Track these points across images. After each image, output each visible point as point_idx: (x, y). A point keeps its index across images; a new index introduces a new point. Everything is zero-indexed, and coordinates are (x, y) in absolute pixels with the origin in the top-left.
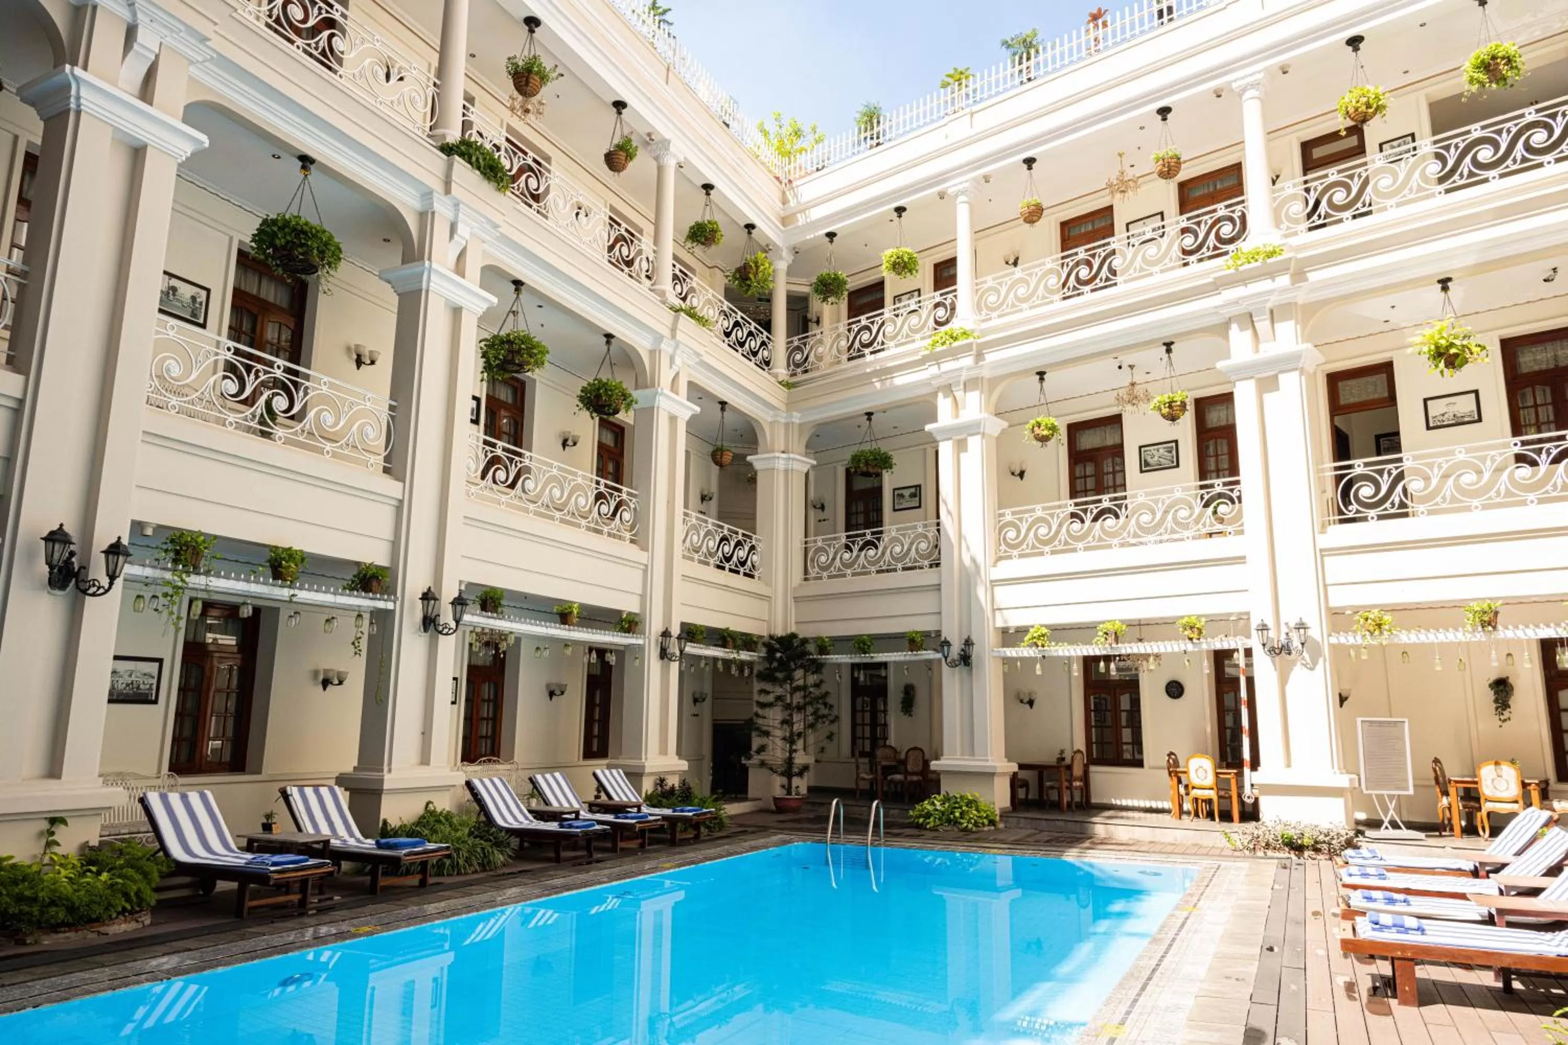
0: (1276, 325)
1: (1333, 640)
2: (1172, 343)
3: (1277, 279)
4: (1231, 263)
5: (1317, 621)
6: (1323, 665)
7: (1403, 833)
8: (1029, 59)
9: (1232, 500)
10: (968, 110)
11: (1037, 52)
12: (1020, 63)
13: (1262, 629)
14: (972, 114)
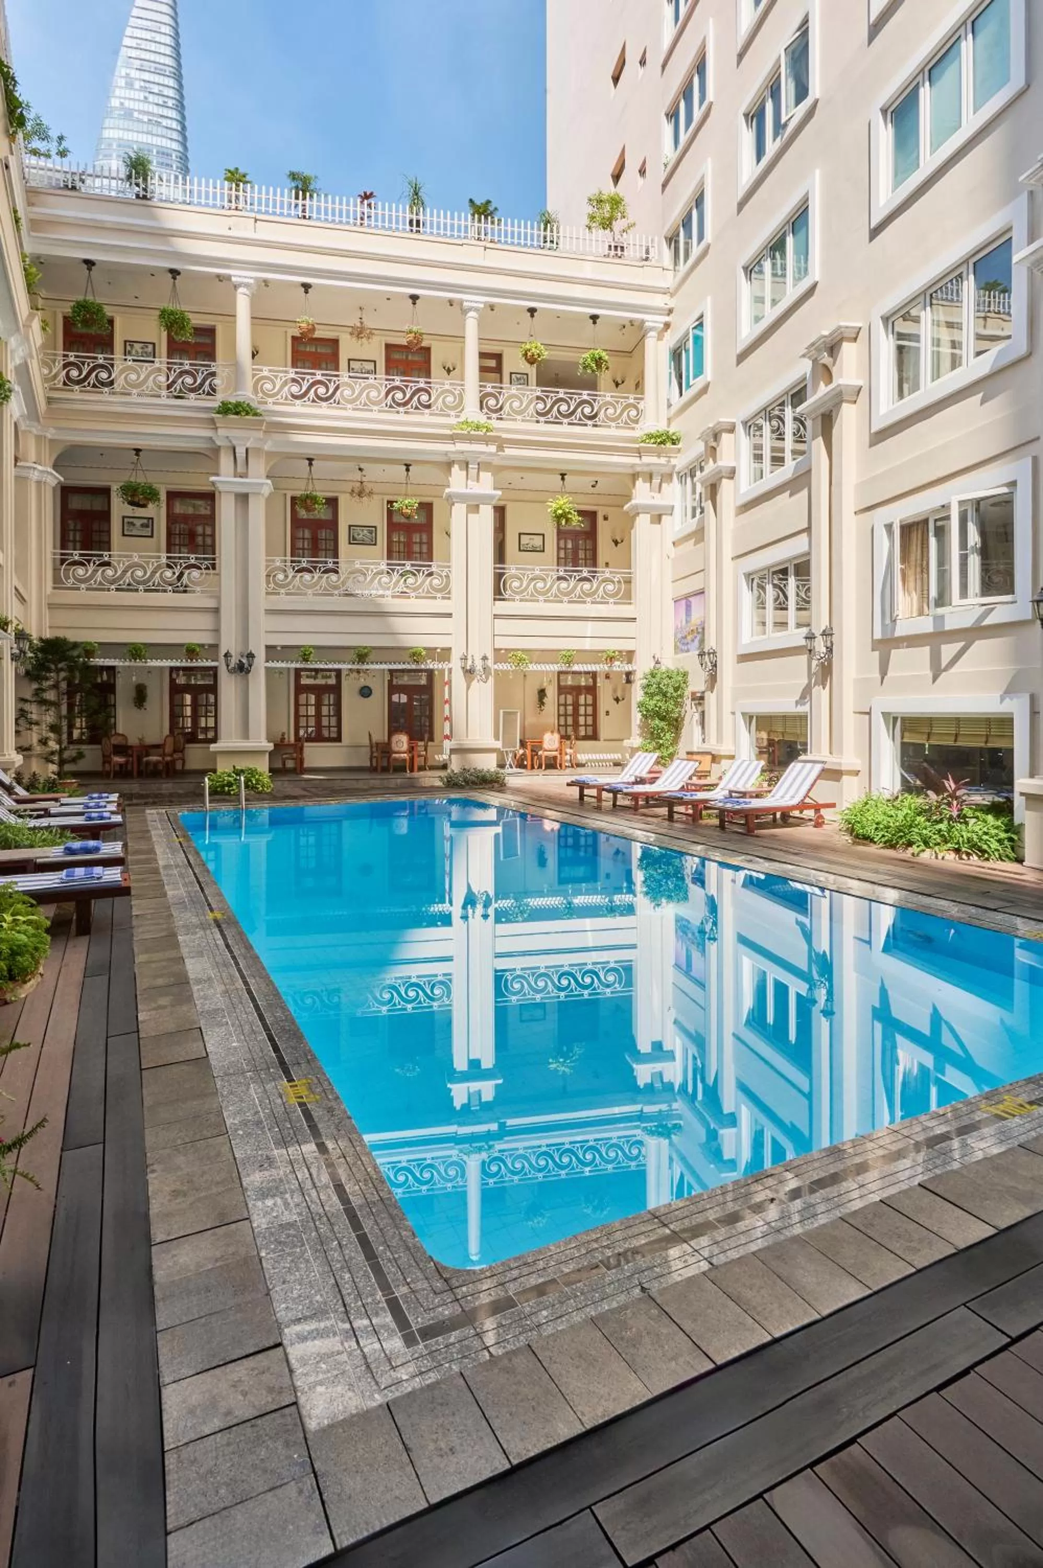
0: (481, 474)
1: (496, 667)
2: (410, 465)
3: (490, 446)
4: (464, 427)
5: (490, 655)
6: (491, 680)
7: (515, 770)
8: (304, 199)
9: (441, 576)
10: (253, 215)
11: (311, 196)
12: (297, 198)
13: (465, 658)
14: (256, 220)
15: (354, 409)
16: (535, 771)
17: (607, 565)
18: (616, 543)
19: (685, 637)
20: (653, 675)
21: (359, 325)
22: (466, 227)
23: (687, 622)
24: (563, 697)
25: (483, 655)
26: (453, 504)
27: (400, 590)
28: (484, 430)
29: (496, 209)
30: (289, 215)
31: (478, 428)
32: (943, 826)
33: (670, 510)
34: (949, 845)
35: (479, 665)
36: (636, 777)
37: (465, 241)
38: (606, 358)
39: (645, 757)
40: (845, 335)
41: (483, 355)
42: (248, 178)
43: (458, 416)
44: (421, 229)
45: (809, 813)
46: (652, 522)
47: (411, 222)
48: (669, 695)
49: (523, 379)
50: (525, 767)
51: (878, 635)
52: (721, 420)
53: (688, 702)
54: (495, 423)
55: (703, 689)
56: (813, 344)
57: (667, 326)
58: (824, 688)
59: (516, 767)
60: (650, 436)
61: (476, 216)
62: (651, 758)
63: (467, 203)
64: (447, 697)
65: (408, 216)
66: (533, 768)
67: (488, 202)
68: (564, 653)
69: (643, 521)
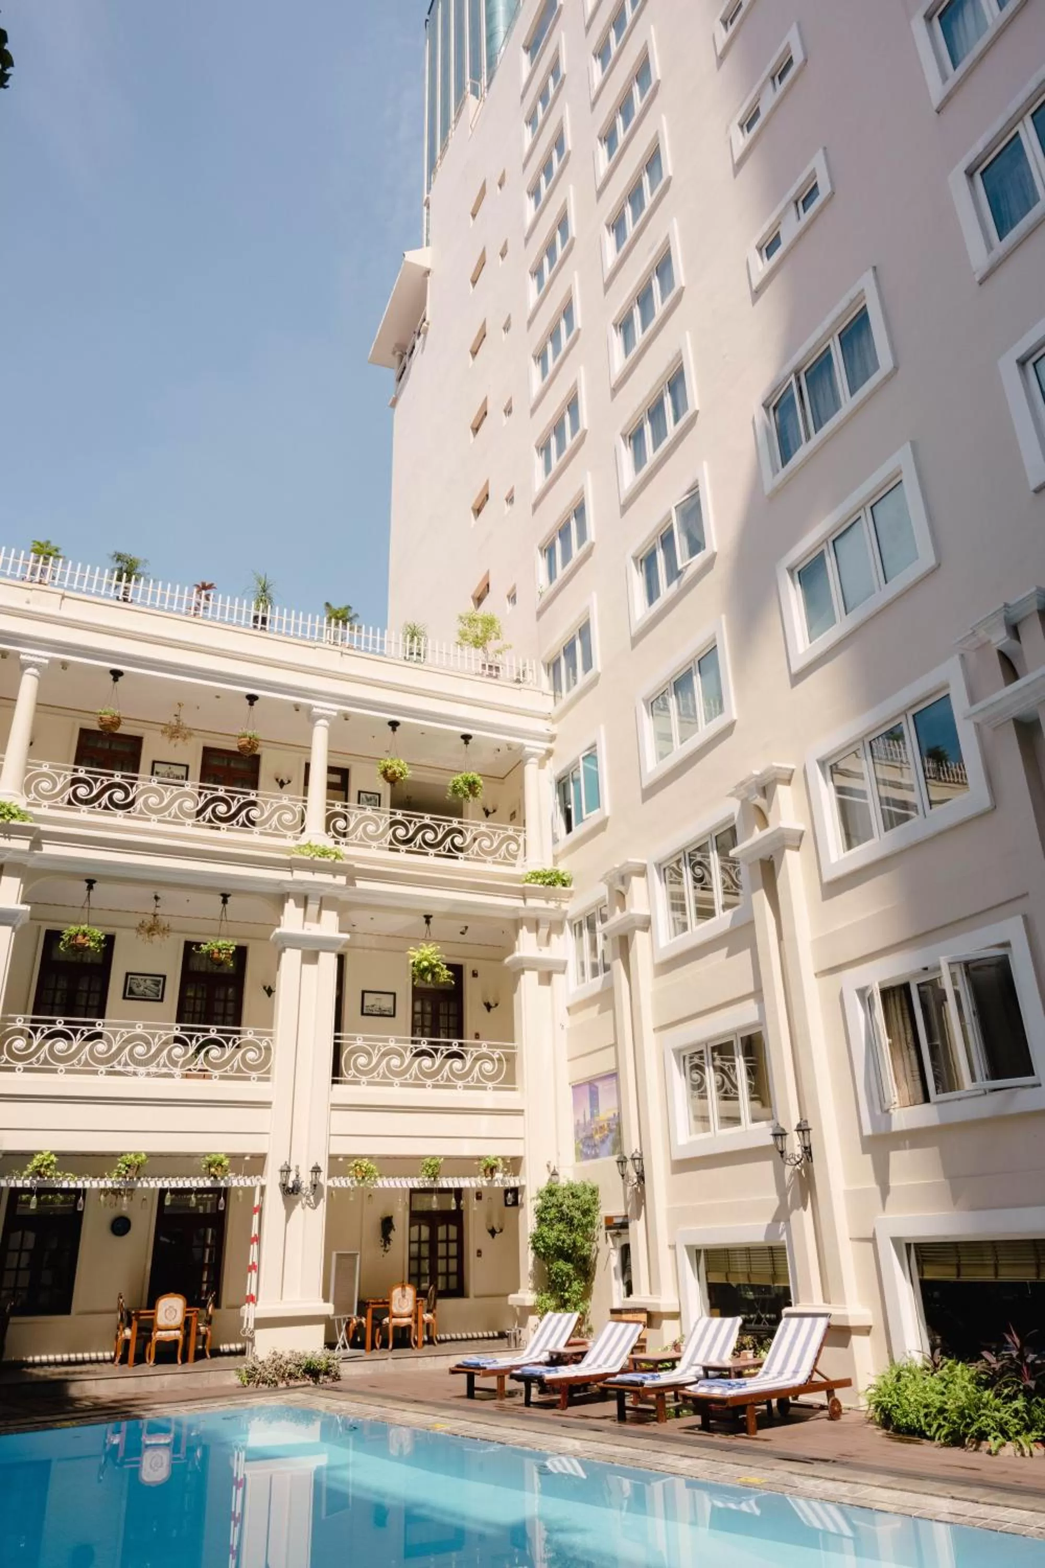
0: (324, 912)
1: (330, 1183)
2: (229, 896)
3: (338, 877)
4: (307, 851)
5: (324, 1167)
6: (323, 1205)
7: (350, 1351)
8: (129, 581)
9: (260, 1049)
10: (61, 591)
11: (137, 580)
12: (119, 579)
13: (286, 1171)
14: (63, 597)
15: (159, 821)
16: (377, 1354)
17: (477, 1036)
18: (488, 1007)
19: (591, 1137)
20: (551, 1192)
21: (175, 722)
22: (321, 630)
23: (592, 1115)
24: (416, 1228)
25: (313, 1165)
26: (283, 950)
27: (199, 1067)
28: (333, 857)
29: (356, 615)
30: (106, 596)
31: (324, 853)
32: (1019, 1404)
33: (562, 967)
34: (1034, 1433)
35: (306, 1181)
36: (551, 1353)
37: (317, 644)
38: (481, 782)
39: (559, 1320)
40: (779, 776)
41: (331, 770)
42: (60, 553)
43: (297, 839)
44: (267, 627)
45: (819, 1398)
46: (541, 983)
47: (256, 618)
48: (576, 1221)
49: (374, 799)
50: (361, 1346)
51: (868, 1131)
52: (630, 860)
53: (600, 1233)
54: (343, 849)
55: (622, 1212)
56: (742, 783)
57: (549, 753)
58: (805, 1209)
59: (351, 1347)
60: (536, 875)
61: (333, 620)
62: (569, 1320)
63: (323, 606)
64: (255, 1231)
65: (253, 613)
66: (373, 1347)
67: (349, 608)
68: (428, 1160)
69: (529, 980)
